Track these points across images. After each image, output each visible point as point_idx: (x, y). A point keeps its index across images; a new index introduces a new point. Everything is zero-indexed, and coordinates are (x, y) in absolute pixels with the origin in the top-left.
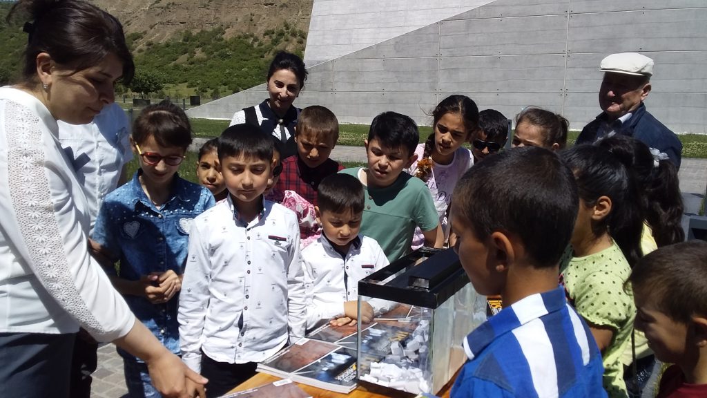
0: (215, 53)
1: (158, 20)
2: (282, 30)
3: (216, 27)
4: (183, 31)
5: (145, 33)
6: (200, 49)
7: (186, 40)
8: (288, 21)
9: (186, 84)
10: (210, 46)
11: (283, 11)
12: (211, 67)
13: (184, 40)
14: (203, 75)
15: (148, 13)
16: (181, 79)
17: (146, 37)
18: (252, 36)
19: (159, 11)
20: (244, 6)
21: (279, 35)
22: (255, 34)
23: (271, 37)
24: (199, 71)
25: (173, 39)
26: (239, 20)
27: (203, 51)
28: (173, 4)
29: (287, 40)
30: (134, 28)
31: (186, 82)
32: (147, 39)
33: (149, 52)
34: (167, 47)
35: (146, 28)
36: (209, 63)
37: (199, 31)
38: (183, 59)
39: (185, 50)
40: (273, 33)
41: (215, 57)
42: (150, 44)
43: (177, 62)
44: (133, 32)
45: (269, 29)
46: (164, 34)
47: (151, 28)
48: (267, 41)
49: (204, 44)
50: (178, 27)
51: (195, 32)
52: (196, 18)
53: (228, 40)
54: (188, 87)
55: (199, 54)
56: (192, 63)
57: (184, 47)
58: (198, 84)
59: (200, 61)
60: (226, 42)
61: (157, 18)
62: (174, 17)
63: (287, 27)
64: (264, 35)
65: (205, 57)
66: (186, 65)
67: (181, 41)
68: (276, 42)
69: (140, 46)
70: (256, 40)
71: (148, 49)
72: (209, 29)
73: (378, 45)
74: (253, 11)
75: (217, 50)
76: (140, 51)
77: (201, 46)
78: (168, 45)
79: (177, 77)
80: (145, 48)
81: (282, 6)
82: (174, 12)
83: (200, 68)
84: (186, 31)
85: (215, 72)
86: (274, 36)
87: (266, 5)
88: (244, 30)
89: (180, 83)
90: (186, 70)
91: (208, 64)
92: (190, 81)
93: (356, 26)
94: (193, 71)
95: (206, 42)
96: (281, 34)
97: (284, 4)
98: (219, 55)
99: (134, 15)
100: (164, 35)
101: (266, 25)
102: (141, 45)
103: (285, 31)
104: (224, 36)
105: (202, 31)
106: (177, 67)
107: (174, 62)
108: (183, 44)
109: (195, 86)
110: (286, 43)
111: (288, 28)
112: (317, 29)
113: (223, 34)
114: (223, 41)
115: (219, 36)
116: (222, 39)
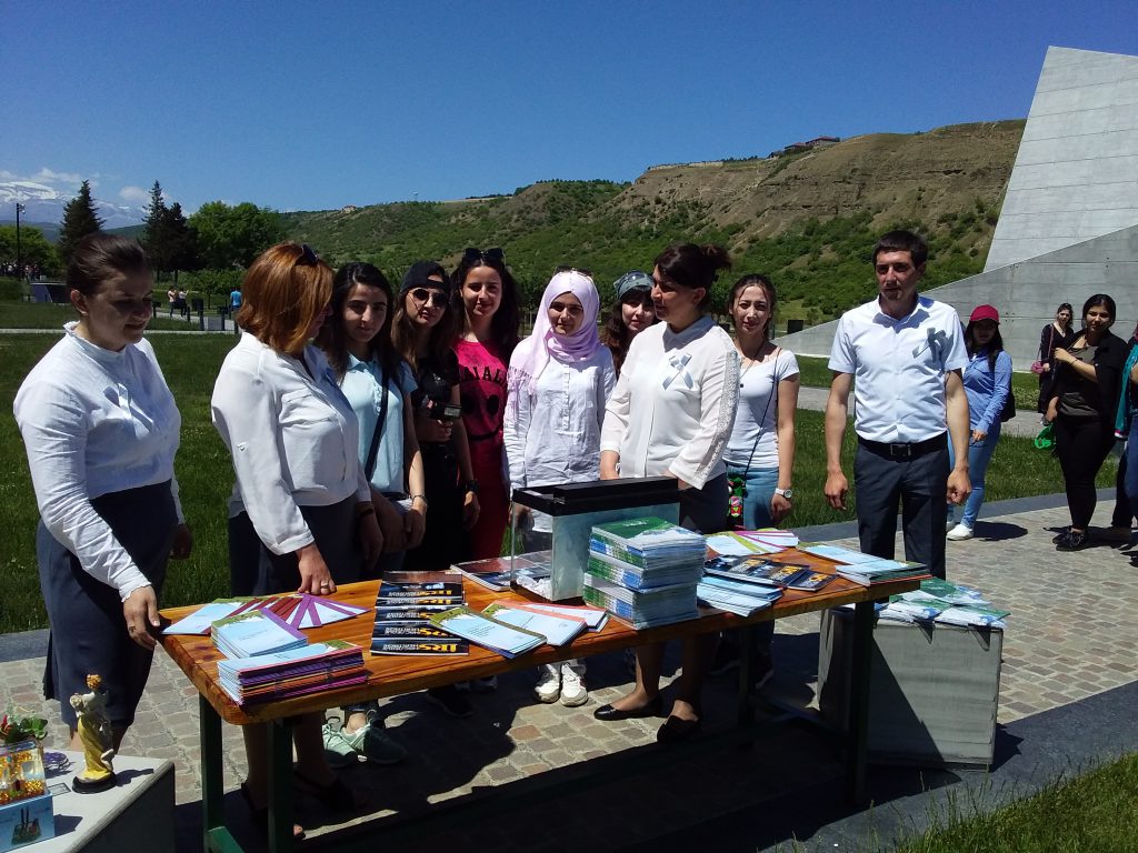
0: (854, 253)
1: (770, 203)
2: (971, 214)
3: (859, 212)
4: (807, 219)
5: (748, 223)
6: (829, 247)
7: (809, 233)
8: (984, 198)
9: (802, 301)
10: (845, 242)
11: (976, 182)
12: (844, 274)
13: (806, 233)
14: (829, 287)
15: (757, 192)
16: (794, 294)
17: (749, 229)
18: (917, 224)
19: (773, 189)
20: (909, 176)
21: (965, 222)
22: (924, 221)
23: (950, 225)
24: (826, 281)
25: (789, 232)
26: (899, 199)
27: (833, 250)
28: (796, 177)
29: (979, 230)
30: (732, 217)
31: (802, 297)
32: (750, 232)
33: (752, 252)
34: (779, 244)
35: (751, 216)
36: (841, 269)
37: (830, 218)
38: (801, 263)
39: (808, 248)
40: (955, 219)
41: (852, 259)
42: (753, 240)
43: (792, 267)
44: (732, 223)
45: (948, 212)
46: (778, 223)
47: (758, 216)
48: (942, 231)
49: (838, 239)
50: (799, 214)
51: (824, 220)
52: (827, 198)
53: (876, 231)
54: (804, 306)
55: (828, 255)
56: (814, 269)
57: (804, 243)
58: (820, 301)
59: (827, 265)
60: (874, 235)
61: (768, 199)
62: (793, 198)
63: (981, 208)
64: (940, 221)
65: (836, 259)
66: (806, 272)
67: (801, 235)
68: (957, 233)
69: (740, 244)
70: (925, 230)
71: (750, 248)
72: (847, 214)
73: (1098, 241)
74: (923, 183)
75: (856, 248)
76: (739, 250)
77: (831, 242)
78: (780, 241)
79: (789, 290)
80: (746, 246)
81: (974, 175)
82: (795, 191)
83: (826, 276)
84: (811, 219)
85: (848, 283)
86: (956, 224)
87: (947, 173)
88: (905, 214)
89: (792, 299)
90: (804, 279)
91: (839, 271)
92: (808, 297)
93: (1088, 206)
94: (815, 282)
95: (841, 236)
96: (970, 220)
97: (979, 170)
98: (859, 256)
99: (735, 197)
100: (776, 227)
101: (943, 205)
102: (741, 242)
103: (977, 215)
104: (871, 226)
105: (835, 219)
106: (790, 275)
107: (786, 267)
108: (804, 239)
109: (815, 305)
110: (976, 234)
111: (981, 211)
112: (1016, 211)
113: (870, 222)
114: (868, 234)
115: (863, 224)
116: (868, 230)
